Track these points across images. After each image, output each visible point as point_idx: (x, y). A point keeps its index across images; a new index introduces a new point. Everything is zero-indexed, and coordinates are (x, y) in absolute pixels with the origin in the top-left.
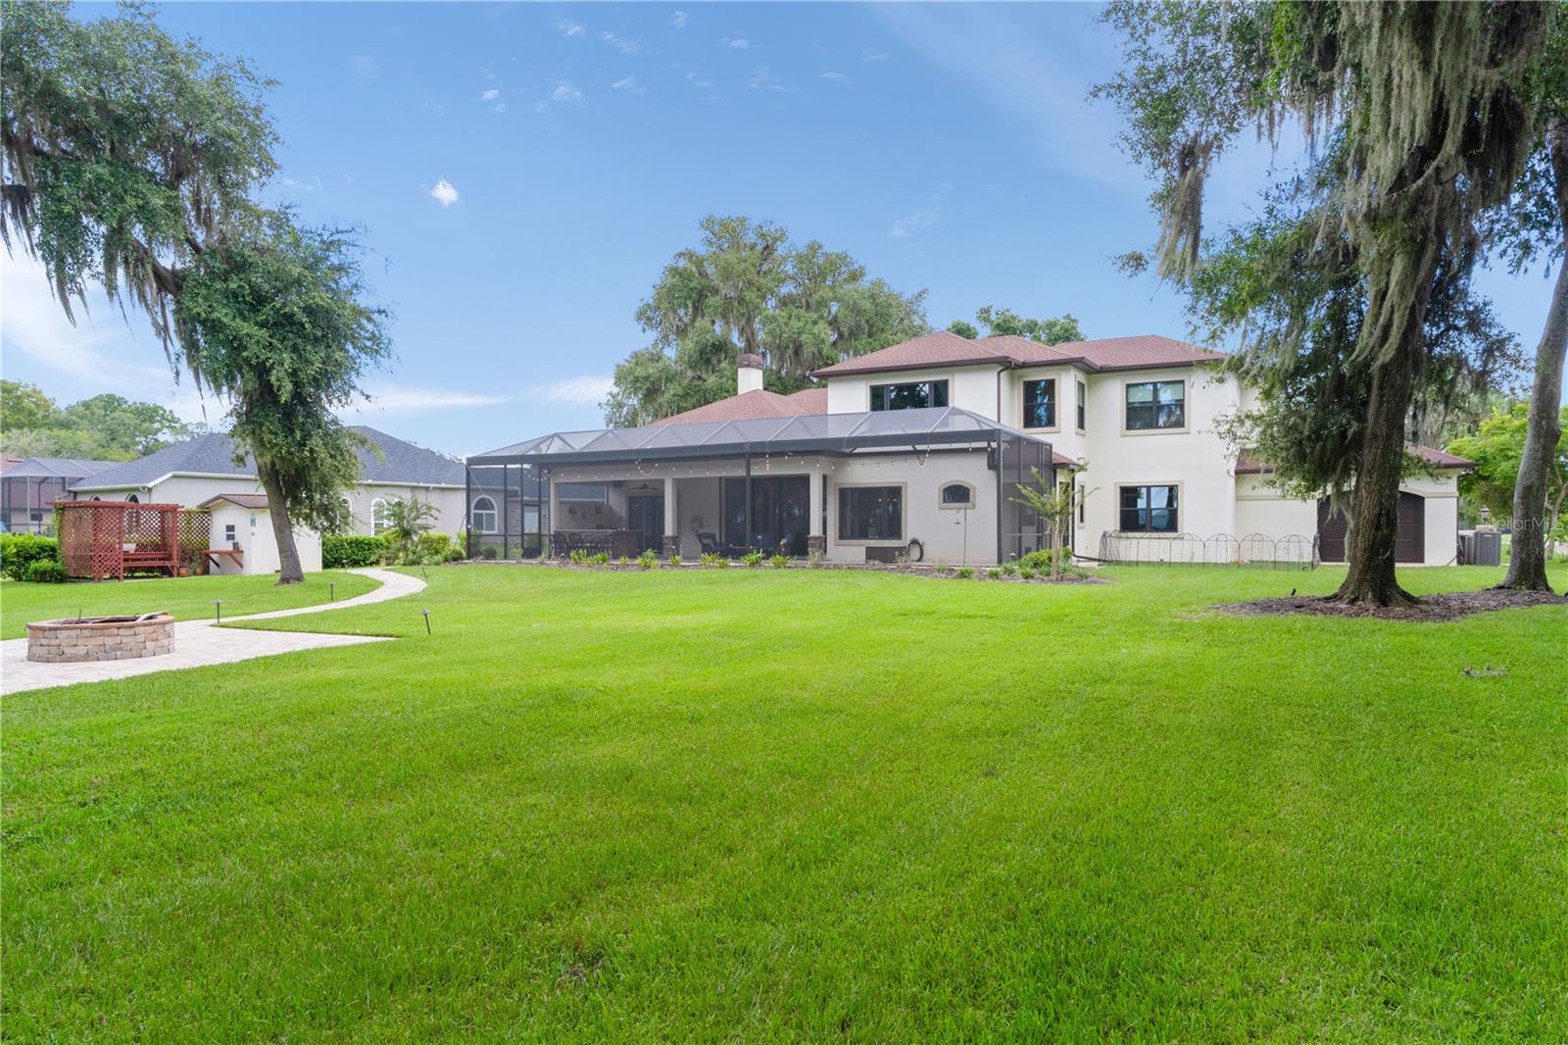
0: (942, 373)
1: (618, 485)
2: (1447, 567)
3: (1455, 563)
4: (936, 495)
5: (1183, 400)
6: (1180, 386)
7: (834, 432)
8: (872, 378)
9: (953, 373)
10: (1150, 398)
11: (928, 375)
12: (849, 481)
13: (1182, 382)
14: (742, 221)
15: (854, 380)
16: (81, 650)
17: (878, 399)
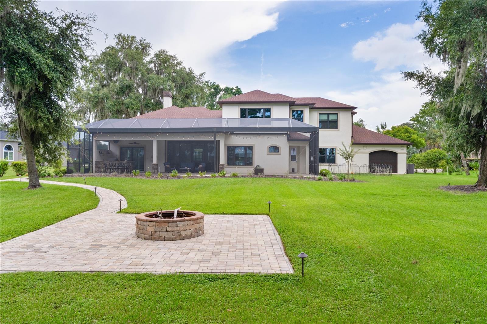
0: (269, 105)
1: (116, 142)
2: (404, 174)
3: (406, 173)
4: (266, 150)
5: (337, 120)
6: (336, 115)
7: (224, 125)
8: (241, 105)
9: (273, 105)
10: (326, 119)
11: (263, 105)
12: (231, 143)
13: (337, 114)
14: (133, 38)
15: (233, 105)
16: (189, 232)
17: (243, 114)
